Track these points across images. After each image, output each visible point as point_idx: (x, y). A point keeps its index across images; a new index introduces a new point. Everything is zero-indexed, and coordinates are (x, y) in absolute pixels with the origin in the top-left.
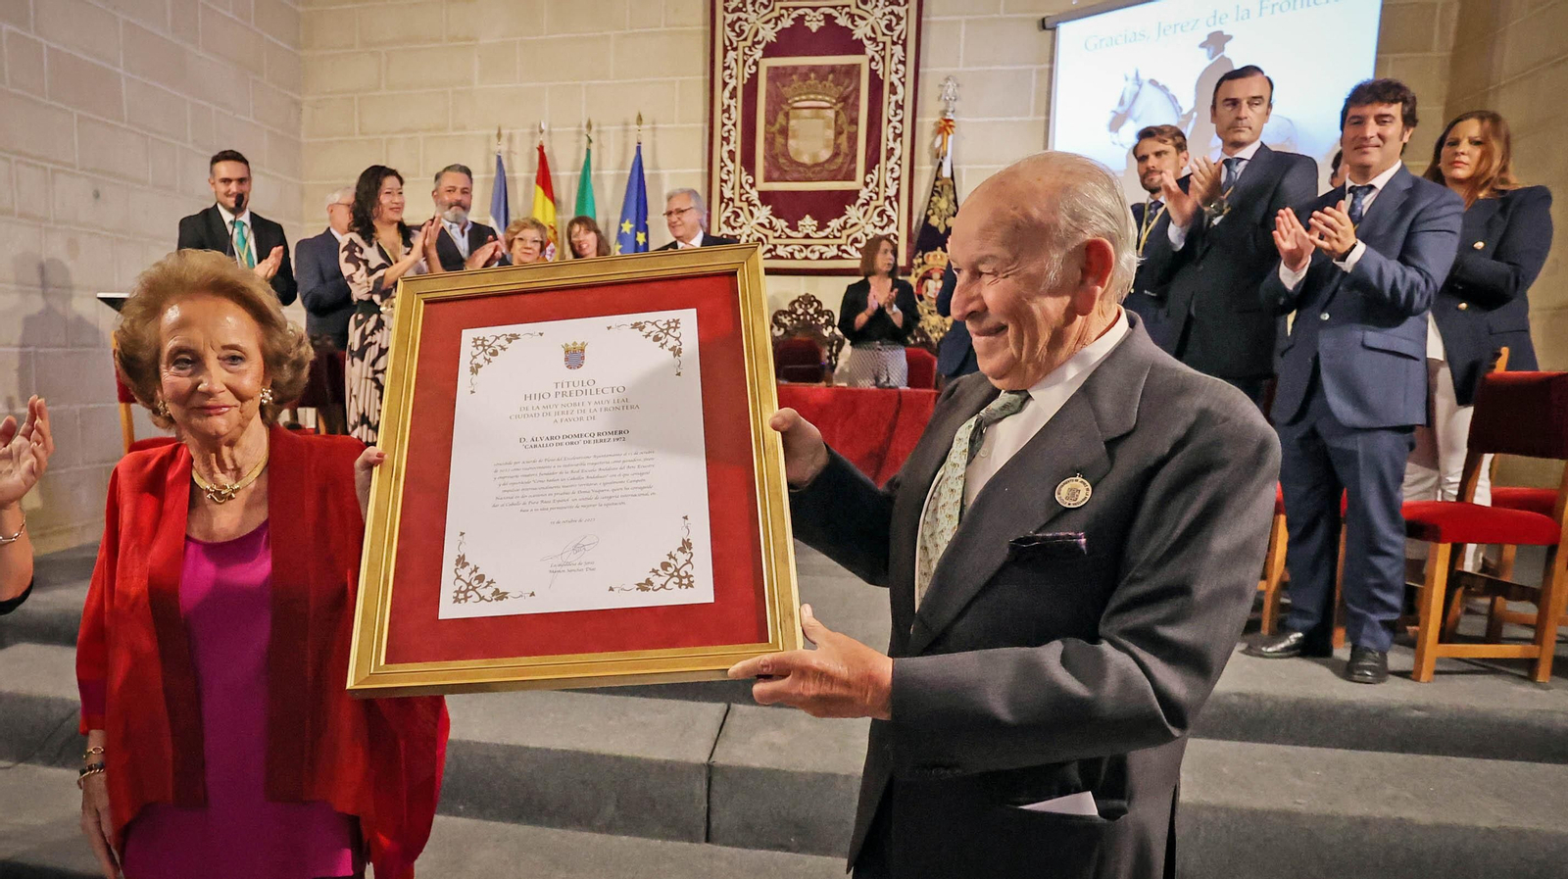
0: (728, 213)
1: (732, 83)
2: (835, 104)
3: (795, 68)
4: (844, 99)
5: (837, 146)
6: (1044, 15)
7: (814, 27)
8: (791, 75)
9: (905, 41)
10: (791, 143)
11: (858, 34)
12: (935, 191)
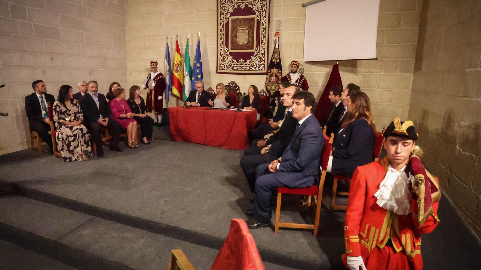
0: (222, 58)
1: (223, 23)
2: (248, 29)
3: (238, 19)
4: (250, 27)
5: (249, 40)
6: (303, 3)
7: (243, 8)
8: (237, 21)
9: (266, 11)
10: (237, 39)
11: (254, 9)
12: (274, 52)
